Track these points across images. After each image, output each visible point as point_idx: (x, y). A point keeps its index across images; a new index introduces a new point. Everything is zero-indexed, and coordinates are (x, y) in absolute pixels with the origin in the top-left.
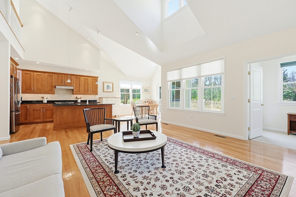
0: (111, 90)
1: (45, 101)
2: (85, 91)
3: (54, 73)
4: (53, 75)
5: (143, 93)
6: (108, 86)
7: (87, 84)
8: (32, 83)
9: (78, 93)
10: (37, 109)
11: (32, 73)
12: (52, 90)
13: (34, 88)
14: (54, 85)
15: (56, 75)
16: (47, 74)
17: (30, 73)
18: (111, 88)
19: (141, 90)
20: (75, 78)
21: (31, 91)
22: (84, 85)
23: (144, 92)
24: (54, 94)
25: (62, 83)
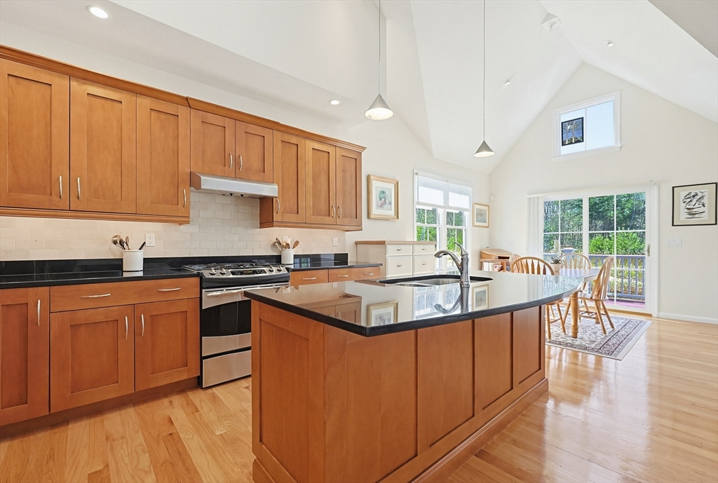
0: (392, 213)
1: (134, 264)
2: (317, 212)
3: (187, 102)
4: (183, 111)
5: (474, 226)
6: (382, 195)
7: (323, 178)
8: (60, 147)
9: (292, 218)
10: (100, 318)
11: (60, 82)
12: (176, 199)
13: (70, 184)
14: (185, 168)
15: (195, 117)
16: (145, 103)
17: (44, 76)
18: (390, 203)
19: (467, 216)
20: (280, 144)
21: (55, 198)
22: (314, 180)
23: (476, 224)
24: (183, 220)
25: (225, 162)
